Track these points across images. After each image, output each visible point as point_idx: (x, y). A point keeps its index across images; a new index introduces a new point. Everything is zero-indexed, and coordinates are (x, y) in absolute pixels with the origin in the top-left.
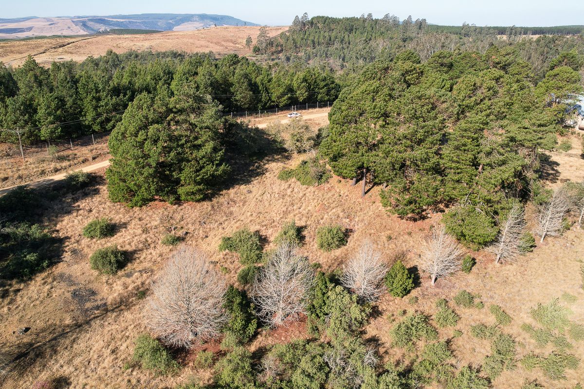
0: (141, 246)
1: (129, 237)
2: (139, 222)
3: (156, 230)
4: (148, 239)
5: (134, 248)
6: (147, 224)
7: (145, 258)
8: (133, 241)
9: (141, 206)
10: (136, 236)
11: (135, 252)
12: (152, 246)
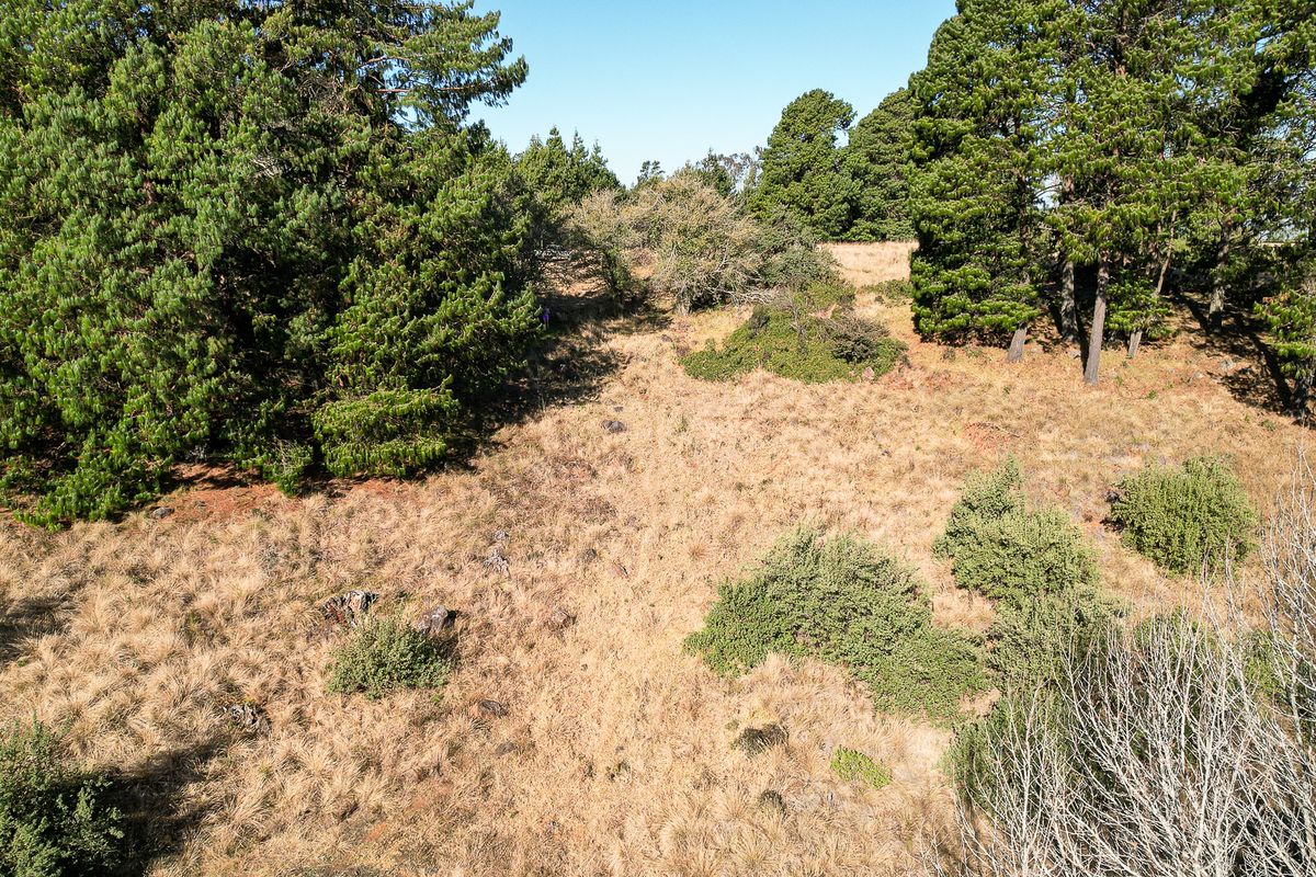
0: (204, 722)
1: (97, 682)
2: (134, 591)
3: (258, 622)
4: (238, 675)
5: (159, 744)
6: (189, 599)
7: (267, 802)
8: (139, 702)
9: (114, 517)
10: (145, 668)
11: (176, 769)
12: (281, 711)
